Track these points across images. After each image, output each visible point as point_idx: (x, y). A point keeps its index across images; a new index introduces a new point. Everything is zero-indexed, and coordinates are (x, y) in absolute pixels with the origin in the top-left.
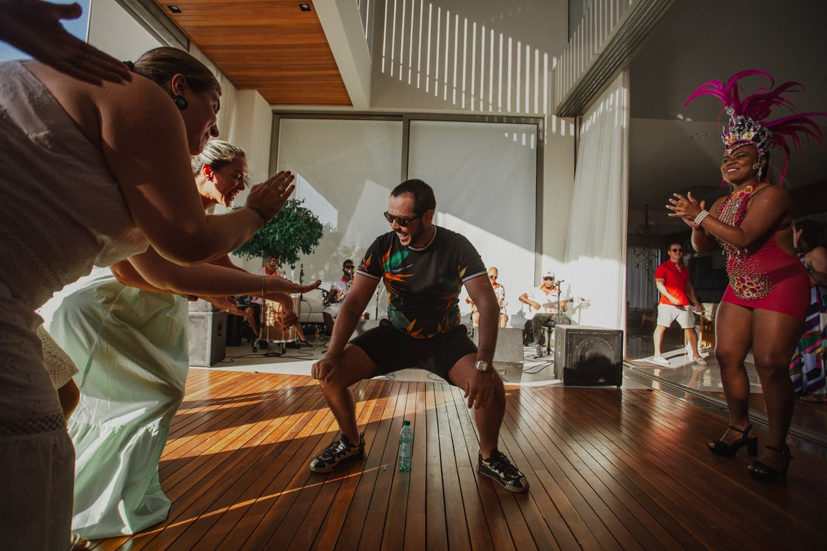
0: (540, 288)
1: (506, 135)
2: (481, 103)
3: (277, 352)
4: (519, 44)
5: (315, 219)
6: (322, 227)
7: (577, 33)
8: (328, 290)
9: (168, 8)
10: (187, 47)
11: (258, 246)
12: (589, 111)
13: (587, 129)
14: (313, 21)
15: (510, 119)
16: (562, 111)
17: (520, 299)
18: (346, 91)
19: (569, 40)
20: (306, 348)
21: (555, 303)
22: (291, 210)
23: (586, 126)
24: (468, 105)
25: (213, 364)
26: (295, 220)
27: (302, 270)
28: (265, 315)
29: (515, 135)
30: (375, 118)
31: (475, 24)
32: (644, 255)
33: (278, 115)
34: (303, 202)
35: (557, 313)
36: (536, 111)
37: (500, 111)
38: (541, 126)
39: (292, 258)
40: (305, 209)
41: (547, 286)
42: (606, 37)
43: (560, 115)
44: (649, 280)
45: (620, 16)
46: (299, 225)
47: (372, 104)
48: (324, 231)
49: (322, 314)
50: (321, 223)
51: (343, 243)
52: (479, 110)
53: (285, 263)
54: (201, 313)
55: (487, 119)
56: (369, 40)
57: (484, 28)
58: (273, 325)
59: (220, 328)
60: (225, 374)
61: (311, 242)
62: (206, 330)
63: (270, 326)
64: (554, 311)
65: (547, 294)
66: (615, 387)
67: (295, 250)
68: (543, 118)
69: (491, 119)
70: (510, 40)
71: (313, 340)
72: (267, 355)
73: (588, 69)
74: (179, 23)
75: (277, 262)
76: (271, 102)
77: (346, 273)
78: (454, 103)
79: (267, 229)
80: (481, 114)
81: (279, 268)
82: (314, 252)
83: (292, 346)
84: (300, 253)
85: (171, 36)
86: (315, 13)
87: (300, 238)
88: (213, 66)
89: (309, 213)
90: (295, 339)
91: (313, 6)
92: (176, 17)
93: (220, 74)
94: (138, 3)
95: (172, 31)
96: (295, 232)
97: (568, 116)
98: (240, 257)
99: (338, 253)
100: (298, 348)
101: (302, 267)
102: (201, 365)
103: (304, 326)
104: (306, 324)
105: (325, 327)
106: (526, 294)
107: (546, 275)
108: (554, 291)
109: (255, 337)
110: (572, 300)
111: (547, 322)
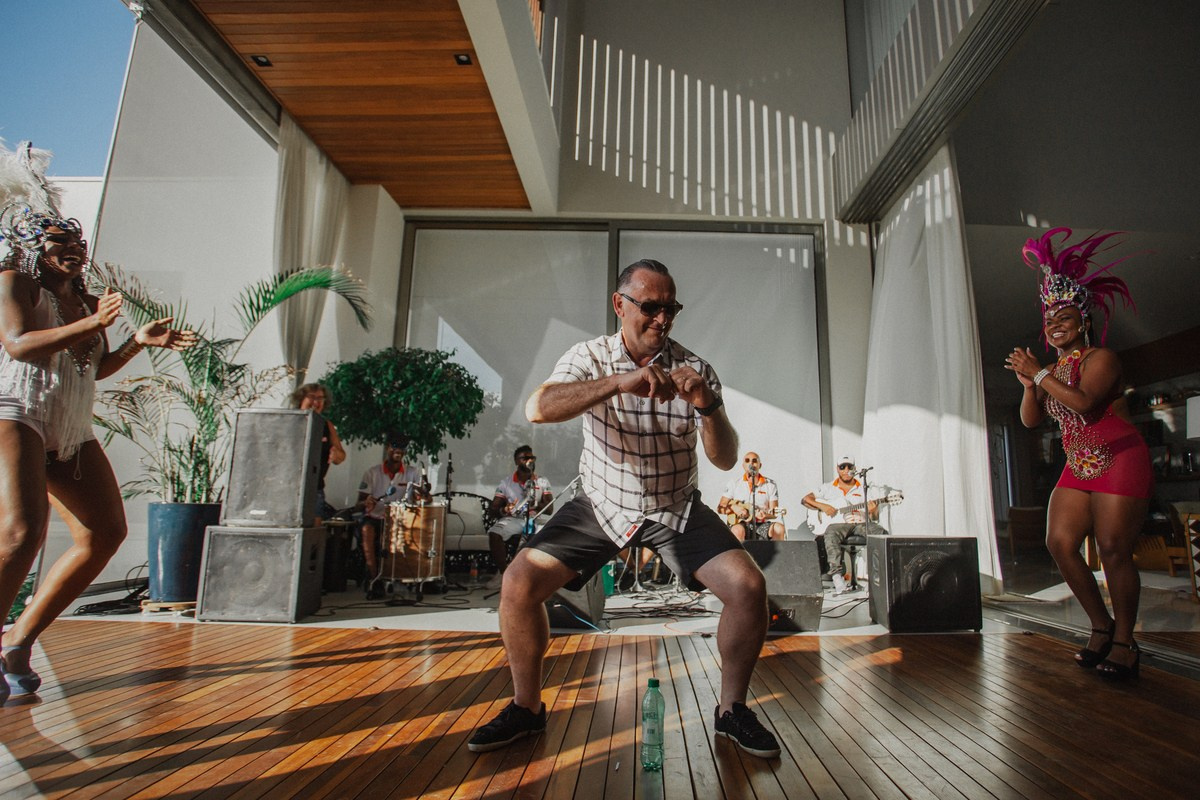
0: (835, 484)
1: (765, 250)
2: (727, 200)
3: (407, 598)
4: (779, 115)
5: (471, 382)
6: (482, 394)
7: (864, 104)
8: (491, 497)
9: (251, 60)
10: (276, 117)
11: (379, 424)
12: (891, 213)
14: (475, 80)
15: (770, 228)
16: (850, 215)
17: (803, 503)
18: (521, 185)
19: (853, 115)
20: (457, 593)
21: (860, 506)
22: (433, 367)
23: (888, 233)
24: (706, 207)
25: (301, 616)
26: (440, 382)
27: (450, 463)
28: (389, 534)
29: (779, 250)
30: (565, 227)
31: (712, 88)
33: (413, 225)
34: (453, 354)
35: (863, 521)
36: (809, 215)
37: (755, 213)
38: (818, 236)
39: (434, 446)
40: (456, 365)
41: (845, 479)
42: (909, 105)
43: (847, 219)
45: (928, 76)
46: (446, 390)
47: (560, 206)
48: (486, 403)
50: (480, 387)
51: (514, 419)
52: (724, 213)
53: (421, 453)
54: (283, 530)
55: (736, 228)
56: (555, 108)
57: (726, 93)
58: (402, 551)
59: (314, 556)
60: (321, 632)
61: (464, 419)
62: (292, 558)
63: (397, 553)
65: (845, 493)
66: (971, 631)
67: (438, 432)
68: (822, 226)
69: (742, 227)
70: (765, 109)
71: (467, 580)
72: (392, 604)
73: (884, 154)
74: (268, 82)
76: (404, 204)
77: (522, 468)
78: (685, 202)
79: (394, 396)
80: (725, 219)
81: (413, 463)
82: (469, 435)
83: (431, 589)
84: (447, 437)
85: (254, 102)
86: (479, 67)
87: (447, 413)
88: (315, 147)
89: (463, 372)
90: (439, 577)
91: (476, 58)
92: (264, 73)
93: (325, 160)
94: (205, 51)
95: (254, 94)
96: (440, 402)
97: (859, 222)
98: (348, 444)
99: (505, 437)
100: (445, 590)
101: (450, 458)
102: (278, 620)
103: (452, 558)
104: (456, 553)
105: (486, 558)
106: (812, 494)
107: (842, 461)
108: (855, 486)
109: (372, 578)
110: (886, 500)
111: (848, 536)
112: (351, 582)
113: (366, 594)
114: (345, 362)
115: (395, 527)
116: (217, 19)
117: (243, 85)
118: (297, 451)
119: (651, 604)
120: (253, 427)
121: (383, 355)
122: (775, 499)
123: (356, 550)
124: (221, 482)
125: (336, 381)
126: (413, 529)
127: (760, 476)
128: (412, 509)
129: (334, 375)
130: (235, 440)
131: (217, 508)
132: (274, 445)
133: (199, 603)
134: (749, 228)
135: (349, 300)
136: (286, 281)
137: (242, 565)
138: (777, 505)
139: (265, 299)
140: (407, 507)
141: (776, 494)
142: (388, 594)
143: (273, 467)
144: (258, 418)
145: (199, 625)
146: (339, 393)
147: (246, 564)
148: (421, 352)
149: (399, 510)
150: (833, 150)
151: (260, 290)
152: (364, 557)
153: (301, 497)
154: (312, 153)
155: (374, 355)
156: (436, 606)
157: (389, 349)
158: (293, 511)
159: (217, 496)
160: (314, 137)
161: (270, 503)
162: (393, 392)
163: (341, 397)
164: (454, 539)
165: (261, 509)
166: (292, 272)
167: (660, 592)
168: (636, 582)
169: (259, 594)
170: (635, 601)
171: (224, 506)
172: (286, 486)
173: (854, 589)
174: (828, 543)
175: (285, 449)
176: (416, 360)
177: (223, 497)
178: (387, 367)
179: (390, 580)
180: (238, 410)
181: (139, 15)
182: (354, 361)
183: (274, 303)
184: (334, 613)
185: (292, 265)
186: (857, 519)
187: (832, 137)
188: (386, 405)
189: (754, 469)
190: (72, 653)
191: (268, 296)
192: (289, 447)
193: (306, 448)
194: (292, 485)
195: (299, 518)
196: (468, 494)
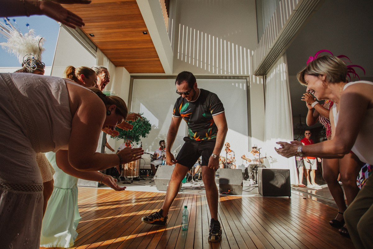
0: (251, 153)
1: (233, 84)
2: (221, 71)
3: (129, 182)
4: (237, 46)
5: (147, 122)
6: (151, 125)
7: (261, 40)
8: (153, 155)
9: (89, 35)
10: (96, 50)
11: (122, 133)
12: (269, 73)
13: (269, 81)
14: (148, 38)
15: (234, 77)
16: (257, 73)
17: (242, 158)
18: (162, 67)
19: (258, 44)
20: (142, 181)
21: (258, 159)
23: (268, 79)
24: (215, 72)
25: (100, 186)
26: (139, 122)
27: (141, 145)
29: (237, 84)
31: (217, 38)
33: (133, 78)
34: (143, 114)
35: (259, 164)
36: (246, 74)
37: (229, 74)
38: (248, 80)
39: (137, 140)
40: (143, 117)
41: (254, 151)
42: (273, 41)
43: (256, 75)
46: (140, 124)
47: (173, 73)
48: (152, 128)
49: (150, 165)
51: (160, 133)
52: (220, 73)
55: (224, 77)
56: (172, 46)
57: (221, 40)
58: (128, 169)
60: (104, 190)
61: (146, 132)
63: (126, 170)
64: (258, 163)
65: (254, 155)
66: (288, 197)
67: (139, 136)
68: (249, 77)
69: (226, 77)
70: (233, 44)
71: (146, 177)
72: (124, 183)
74: (93, 40)
75: (130, 141)
76: (130, 72)
77: (161, 146)
78: (209, 71)
80: (221, 75)
81: (131, 144)
82: (147, 137)
83: (136, 179)
84: (141, 137)
85: (90, 46)
86: (149, 35)
87: (141, 130)
88: (106, 57)
89: (145, 119)
90: (138, 176)
91: (148, 32)
92: (92, 38)
93: (109, 60)
94: (77, 33)
95: (90, 44)
96: (139, 127)
97: (260, 75)
98: (114, 139)
99: (158, 138)
100: (139, 180)
101: (142, 143)
102: (94, 186)
104: (143, 170)
106: (244, 155)
107: (253, 146)
108: (257, 153)
109: (119, 176)
110: (266, 158)
111: (255, 168)
117: (87, 41)
119: (196, 186)
122: (234, 156)
127: (230, 149)
134: (228, 78)
138: (234, 159)
141: (234, 155)
154: (105, 59)
156: (137, 184)
160: (106, 55)
164: (142, 165)
167: (199, 182)
168: (192, 179)
170: (192, 185)
173: (256, 183)
174: (249, 170)
179: (124, 177)
189: (227, 147)
193: (102, 140)
196: (147, 153)
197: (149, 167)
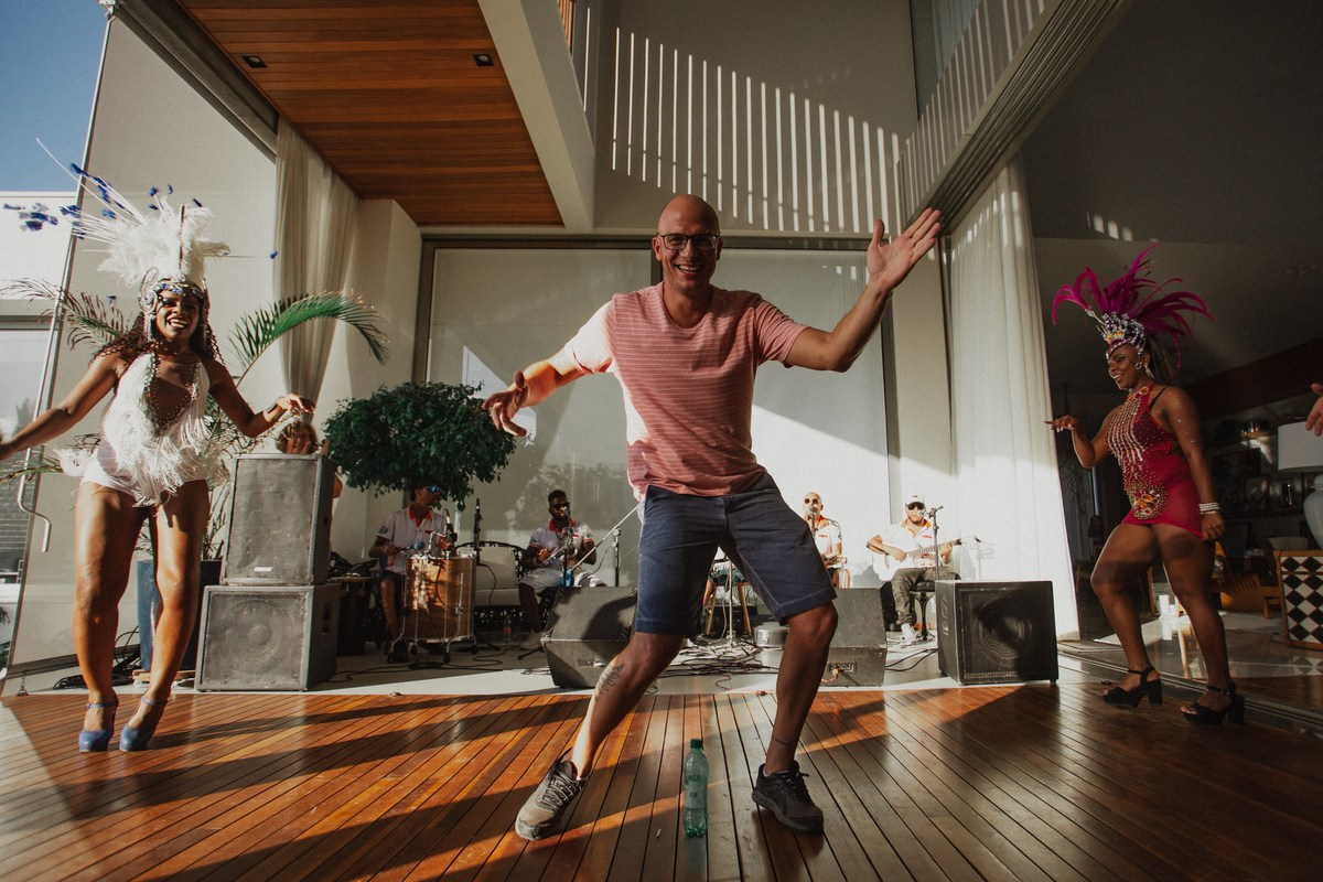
0: (902, 526)
1: (825, 268)
2: (780, 212)
3: (432, 660)
4: (836, 115)
7: (930, 107)
8: (525, 546)
9: (243, 60)
10: (272, 125)
11: (397, 468)
12: (960, 229)
14: (498, 83)
17: (869, 546)
18: (551, 199)
19: (919, 118)
20: (487, 653)
21: (930, 549)
22: (457, 403)
23: (961, 247)
24: (758, 221)
25: (315, 682)
26: (464, 421)
27: (478, 510)
29: (838, 268)
30: (600, 245)
31: (763, 86)
32: (1069, 468)
33: (431, 244)
34: (479, 388)
35: (934, 565)
37: (811, 229)
39: (460, 491)
41: (915, 520)
42: (978, 109)
44: (1080, 509)
45: (997, 78)
46: (472, 429)
47: (597, 222)
49: (517, 590)
51: (549, 459)
52: (777, 228)
53: (446, 499)
54: (292, 589)
55: (791, 244)
56: (588, 113)
57: (778, 92)
58: (425, 606)
59: (327, 616)
60: (337, 700)
61: (493, 461)
62: (302, 619)
63: (420, 608)
65: (915, 535)
66: (1049, 682)
67: (465, 475)
69: (797, 244)
70: (822, 109)
71: (501, 638)
72: (415, 667)
73: (953, 160)
74: (262, 85)
76: (420, 221)
78: (735, 214)
79: (414, 436)
81: (435, 510)
82: (499, 479)
83: (463, 649)
84: (474, 481)
85: (247, 108)
86: (501, 68)
87: (474, 454)
88: (318, 158)
90: (468, 636)
91: (498, 58)
92: (257, 75)
93: (329, 172)
94: (189, 51)
95: (248, 99)
96: (465, 442)
98: (363, 490)
99: (539, 478)
100: (474, 650)
101: (478, 505)
102: (290, 687)
103: (482, 614)
104: (487, 609)
105: (521, 614)
106: (878, 536)
107: (909, 500)
108: (925, 527)
109: (391, 639)
110: (959, 543)
111: (917, 582)
112: (370, 644)
113: (386, 657)
114: (358, 399)
115: (416, 583)
116: (201, 15)
117: (235, 91)
118: (305, 501)
119: (703, 661)
120: (255, 474)
121: (401, 391)
122: (838, 541)
123: (375, 609)
124: (220, 536)
125: (348, 421)
126: (438, 582)
127: (821, 518)
128: (436, 563)
129: (345, 413)
130: (235, 489)
131: (217, 565)
132: (280, 493)
133: (198, 671)
134: (805, 244)
135: (361, 329)
136: (287, 310)
137: (247, 628)
138: (840, 550)
139: (264, 330)
140: (430, 560)
141: (840, 537)
142: (410, 656)
143: (279, 519)
144: (261, 465)
145: (199, 696)
146: (352, 434)
147: (251, 627)
148: (443, 386)
149: (420, 561)
150: (896, 158)
151: (259, 320)
152: (383, 615)
153: (311, 551)
154: (314, 166)
155: (390, 391)
156: (466, 668)
157: (408, 384)
158: (303, 567)
159: (215, 552)
160: (318, 148)
161: (276, 558)
162: (411, 432)
163: (355, 438)
164: (483, 592)
165: (265, 566)
166: (295, 300)
167: (713, 648)
169: (267, 658)
171: (224, 563)
172: (295, 539)
173: (925, 639)
174: (896, 590)
175: (292, 499)
176: (437, 396)
177: (223, 553)
178: (405, 404)
179: (413, 641)
180: (238, 457)
181: (111, 10)
182: (368, 398)
183: (275, 335)
184: (351, 679)
185: (295, 292)
186: (928, 563)
187: (895, 139)
188: (405, 447)
189: (814, 510)
190: (54, 730)
191: (268, 327)
192: (296, 497)
193: (316, 497)
194: (301, 538)
195: (309, 575)
196: (499, 544)
197: (511, 595)
